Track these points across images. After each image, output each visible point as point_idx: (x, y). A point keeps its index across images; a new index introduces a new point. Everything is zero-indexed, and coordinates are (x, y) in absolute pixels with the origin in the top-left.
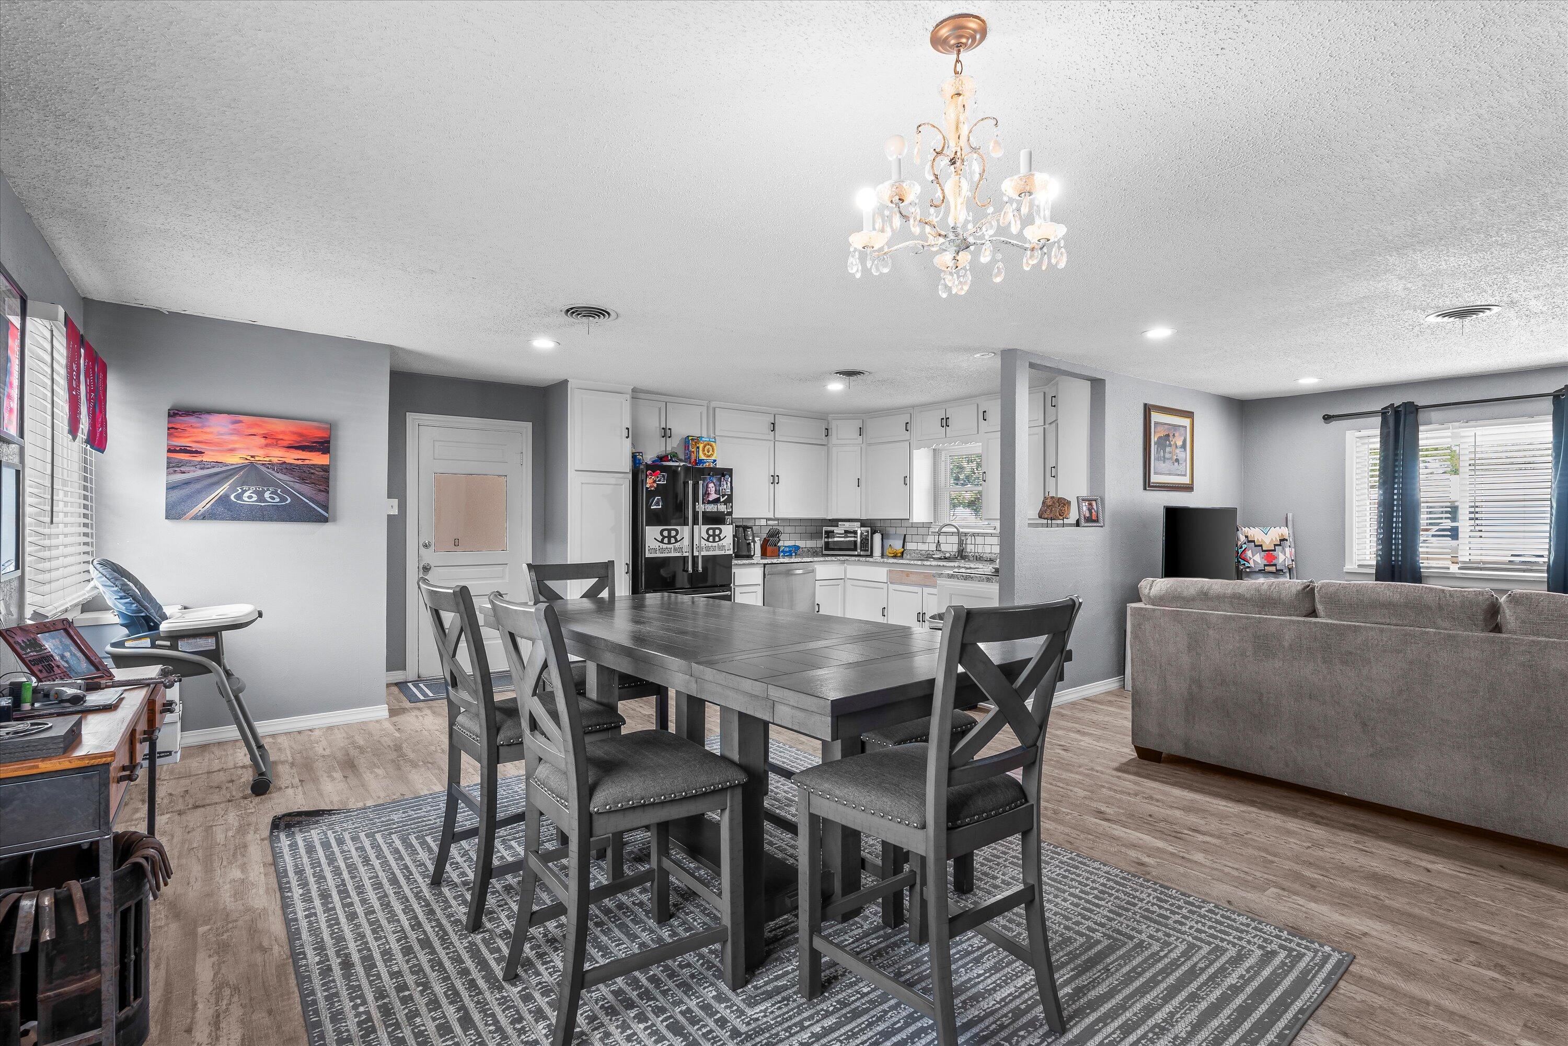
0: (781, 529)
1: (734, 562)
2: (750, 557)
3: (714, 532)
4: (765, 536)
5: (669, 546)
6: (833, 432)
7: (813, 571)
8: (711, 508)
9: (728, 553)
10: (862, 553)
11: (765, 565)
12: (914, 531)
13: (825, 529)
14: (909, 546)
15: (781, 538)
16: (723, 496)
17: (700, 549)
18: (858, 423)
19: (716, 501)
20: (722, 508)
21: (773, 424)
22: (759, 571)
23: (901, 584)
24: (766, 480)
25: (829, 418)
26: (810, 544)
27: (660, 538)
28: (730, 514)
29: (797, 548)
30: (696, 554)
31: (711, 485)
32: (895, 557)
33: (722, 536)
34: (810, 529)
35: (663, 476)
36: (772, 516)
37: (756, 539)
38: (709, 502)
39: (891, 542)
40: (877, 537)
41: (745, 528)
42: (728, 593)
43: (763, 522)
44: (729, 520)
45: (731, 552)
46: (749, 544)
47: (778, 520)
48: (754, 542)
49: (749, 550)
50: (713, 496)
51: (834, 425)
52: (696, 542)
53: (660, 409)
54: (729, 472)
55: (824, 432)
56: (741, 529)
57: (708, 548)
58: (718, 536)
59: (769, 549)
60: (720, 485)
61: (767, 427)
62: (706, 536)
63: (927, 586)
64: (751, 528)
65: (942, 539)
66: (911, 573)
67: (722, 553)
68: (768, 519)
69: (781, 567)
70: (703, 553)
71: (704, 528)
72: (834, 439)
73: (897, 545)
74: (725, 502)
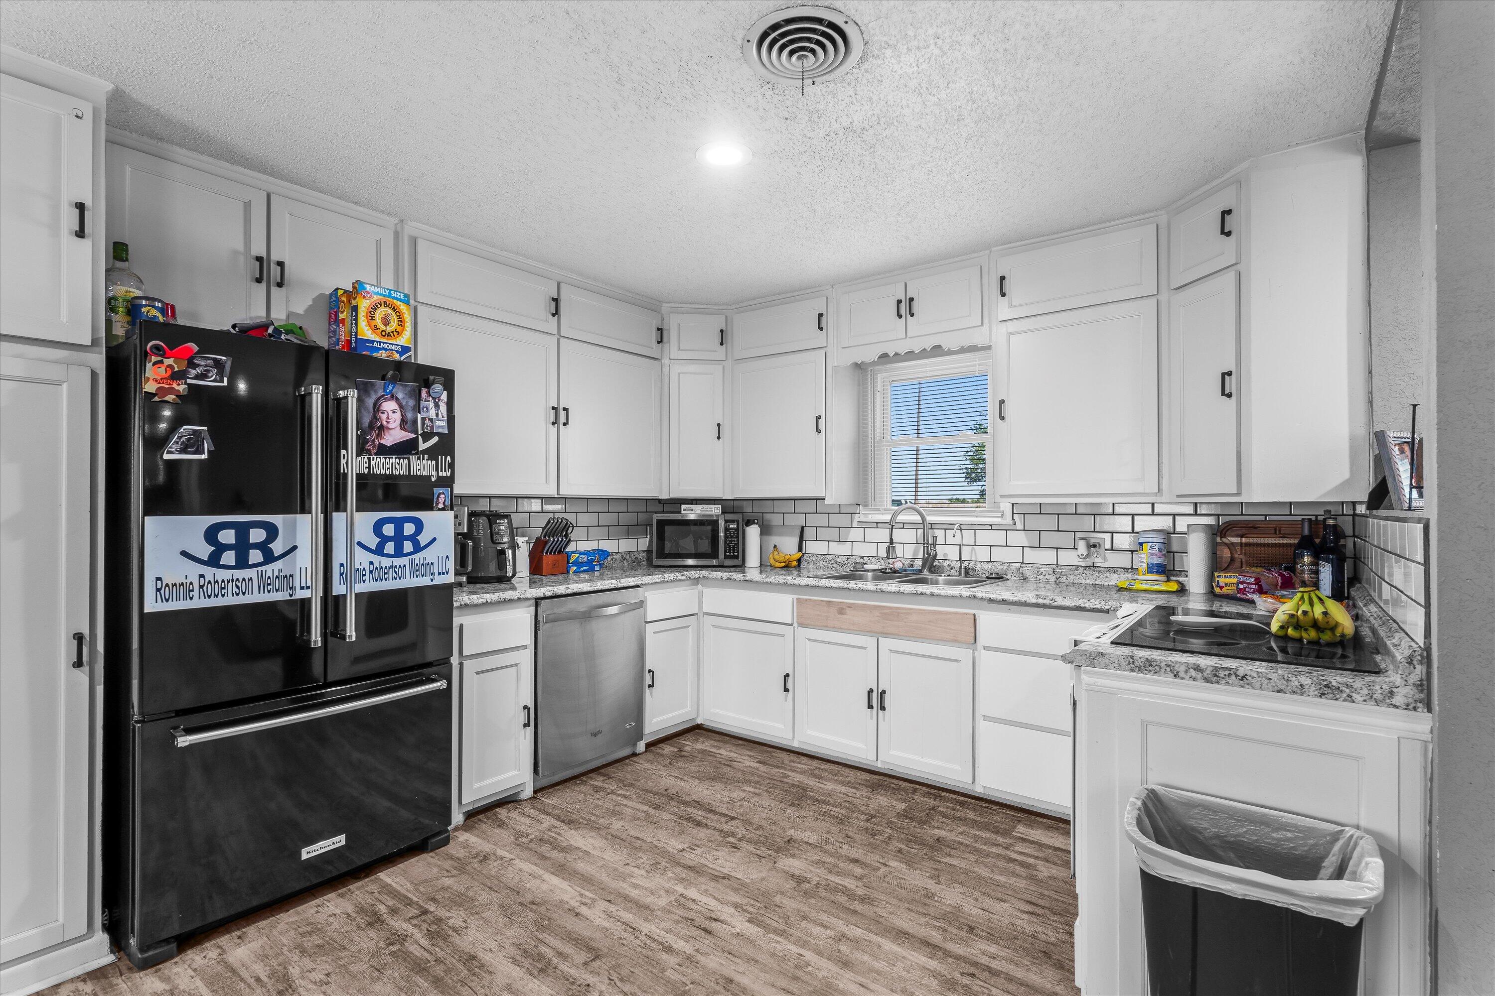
0: (571, 518)
1: (461, 598)
2: (502, 579)
3: (399, 529)
4: (538, 533)
5: (240, 574)
6: (672, 336)
7: (641, 604)
8: (384, 466)
9: (439, 580)
10: (728, 562)
11: (537, 601)
12: (821, 520)
13: (657, 517)
14: (811, 547)
15: (573, 536)
16: (427, 436)
17: (351, 574)
18: (719, 322)
19: (405, 449)
20: (422, 467)
21: (556, 300)
22: (524, 616)
23: (826, 627)
24: (543, 416)
25: (664, 310)
26: (626, 545)
27: (204, 550)
28: (448, 482)
29: (604, 554)
30: (338, 588)
31: (389, 406)
32: (787, 567)
33: (423, 539)
34: (625, 518)
35: (218, 364)
36: (551, 491)
37: (520, 540)
38: (383, 451)
39: (774, 540)
40: (753, 533)
41: (493, 517)
42: (441, 684)
43: (536, 506)
44: (442, 496)
45: (450, 578)
46: (502, 552)
47: (565, 499)
48: (514, 546)
49: (502, 565)
50: (395, 435)
51: (673, 325)
52: (339, 555)
53: (247, 206)
54: (447, 377)
55: (654, 336)
56: (483, 521)
57: (379, 573)
58: (413, 538)
59: (548, 560)
60: (417, 409)
61: (543, 308)
62: (373, 542)
63: (886, 635)
64: (507, 516)
65: (898, 535)
66: (850, 606)
67: (425, 581)
68: (545, 499)
69: (573, 605)
70: (359, 588)
71: (365, 521)
72: (673, 349)
73: (788, 545)
74: (432, 454)
